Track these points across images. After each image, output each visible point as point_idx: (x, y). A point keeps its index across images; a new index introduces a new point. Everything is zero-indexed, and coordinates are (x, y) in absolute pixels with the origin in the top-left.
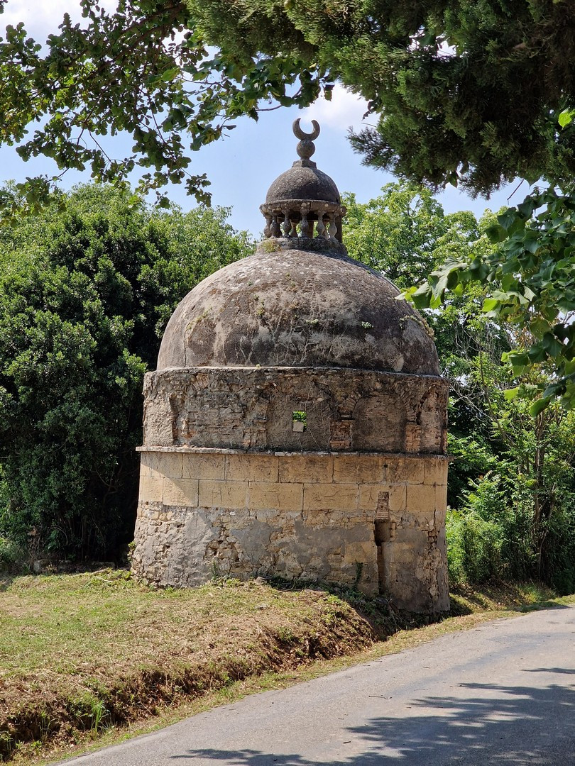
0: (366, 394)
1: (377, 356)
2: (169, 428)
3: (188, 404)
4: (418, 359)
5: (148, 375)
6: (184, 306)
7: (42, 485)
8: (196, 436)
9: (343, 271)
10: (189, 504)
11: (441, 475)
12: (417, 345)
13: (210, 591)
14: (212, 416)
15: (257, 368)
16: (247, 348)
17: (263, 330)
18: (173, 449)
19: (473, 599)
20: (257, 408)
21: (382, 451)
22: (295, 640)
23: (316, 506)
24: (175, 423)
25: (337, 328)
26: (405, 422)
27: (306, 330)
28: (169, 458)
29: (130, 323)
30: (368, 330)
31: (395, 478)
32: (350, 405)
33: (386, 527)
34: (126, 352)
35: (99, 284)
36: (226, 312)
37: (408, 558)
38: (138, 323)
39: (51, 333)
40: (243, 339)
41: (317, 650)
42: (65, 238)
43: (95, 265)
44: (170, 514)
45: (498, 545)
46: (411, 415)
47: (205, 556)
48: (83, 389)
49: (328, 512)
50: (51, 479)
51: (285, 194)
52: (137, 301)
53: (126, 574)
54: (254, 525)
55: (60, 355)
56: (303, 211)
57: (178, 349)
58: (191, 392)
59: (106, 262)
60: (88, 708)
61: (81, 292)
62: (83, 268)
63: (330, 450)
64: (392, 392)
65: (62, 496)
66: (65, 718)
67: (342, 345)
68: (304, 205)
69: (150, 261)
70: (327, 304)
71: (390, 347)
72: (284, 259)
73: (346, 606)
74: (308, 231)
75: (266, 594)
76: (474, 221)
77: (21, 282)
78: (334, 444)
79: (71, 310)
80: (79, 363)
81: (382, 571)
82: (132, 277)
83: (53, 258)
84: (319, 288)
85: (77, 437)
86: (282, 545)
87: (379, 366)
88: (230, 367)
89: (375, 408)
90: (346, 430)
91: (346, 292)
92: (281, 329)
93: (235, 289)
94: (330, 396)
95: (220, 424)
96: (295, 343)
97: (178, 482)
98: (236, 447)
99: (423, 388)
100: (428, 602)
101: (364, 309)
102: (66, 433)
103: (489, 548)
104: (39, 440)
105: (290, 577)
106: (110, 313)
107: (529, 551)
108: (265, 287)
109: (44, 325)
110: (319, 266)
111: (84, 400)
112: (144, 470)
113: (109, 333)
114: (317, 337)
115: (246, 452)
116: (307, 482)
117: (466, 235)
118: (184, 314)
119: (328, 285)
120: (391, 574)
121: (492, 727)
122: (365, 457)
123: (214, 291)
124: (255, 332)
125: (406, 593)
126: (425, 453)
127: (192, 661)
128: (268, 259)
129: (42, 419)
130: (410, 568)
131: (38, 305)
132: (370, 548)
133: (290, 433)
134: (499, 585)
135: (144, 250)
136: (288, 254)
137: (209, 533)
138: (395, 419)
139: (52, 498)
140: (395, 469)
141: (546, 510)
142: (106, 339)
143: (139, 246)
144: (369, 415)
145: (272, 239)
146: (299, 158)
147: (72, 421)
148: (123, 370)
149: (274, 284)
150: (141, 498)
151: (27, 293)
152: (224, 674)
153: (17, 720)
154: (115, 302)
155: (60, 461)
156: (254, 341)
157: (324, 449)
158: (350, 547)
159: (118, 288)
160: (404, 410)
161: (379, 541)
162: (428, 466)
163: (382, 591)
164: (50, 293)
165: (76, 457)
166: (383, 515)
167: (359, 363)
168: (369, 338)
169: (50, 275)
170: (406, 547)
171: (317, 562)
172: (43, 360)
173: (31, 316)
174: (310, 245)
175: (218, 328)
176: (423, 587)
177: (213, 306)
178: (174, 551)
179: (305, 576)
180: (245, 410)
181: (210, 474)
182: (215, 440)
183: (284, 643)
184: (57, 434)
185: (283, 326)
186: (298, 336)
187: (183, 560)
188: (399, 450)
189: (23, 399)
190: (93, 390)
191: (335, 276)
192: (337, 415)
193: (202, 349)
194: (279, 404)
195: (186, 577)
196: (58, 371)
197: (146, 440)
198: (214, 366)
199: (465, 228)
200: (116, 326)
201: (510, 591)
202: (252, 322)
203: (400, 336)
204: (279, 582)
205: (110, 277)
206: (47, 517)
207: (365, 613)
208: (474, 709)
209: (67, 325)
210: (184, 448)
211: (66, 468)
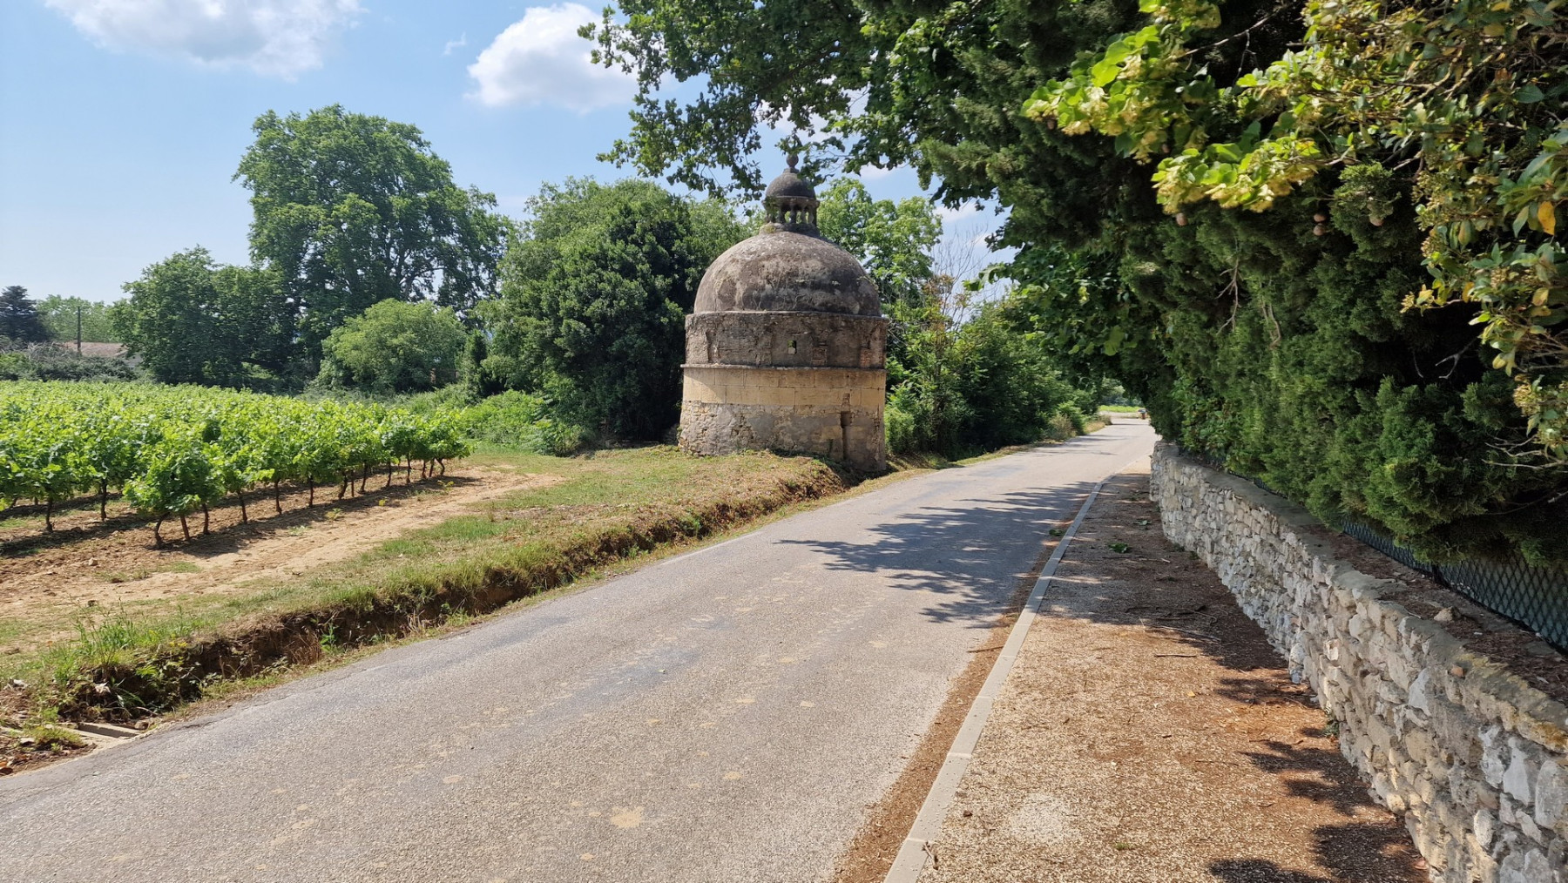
0: (835, 330)
1: (842, 304)
2: (705, 352)
3: (719, 337)
4: (870, 306)
5: (688, 318)
6: (712, 272)
7: (610, 390)
8: (724, 357)
9: (819, 246)
10: (720, 402)
11: (882, 383)
12: (868, 297)
13: (735, 459)
14: (735, 343)
15: (765, 312)
16: (758, 299)
17: (768, 287)
18: (708, 366)
19: (898, 463)
20: (765, 339)
21: (846, 367)
22: (798, 486)
23: (804, 403)
24: (709, 349)
25: (816, 286)
26: (860, 348)
27: (796, 287)
28: (705, 372)
29: (669, 280)
30: (837, 286)
31: (854, 384)
32: (825, 337)
33: (847, 416)
34: (667, 301)
35: (645, 253)
36: (743, 274)
37: (862, 436)
38: (674, 280)
39: (615, 287)
40: (755, 293)
41: (812, 493)
42: (620, 220)
43: (643, 239)
44: (706, 409)
45: (911, 428)
46: (864, 343)
47: (731, 436)
48: (639, 326)
49: (811, 407)
50: (617, 387)
51: (780, 192)
52: (672, 265)
53: (675, 448)
54: (763, 415)
55: (623, 303)
56: (792, 204)
57: (710, 299)
58: (720, 328)
59: (650, 237)
60: (690, 524)
61: (635, 258)
62: (634, 242)
63: (812, 366)
64: (852, 328)
65: (624, 398)
66: (678, 530)
67: (820, 297)
68: (793, 200)
69: (680, 237)
70: (810, 270)
71: (850, 298)
72: (780, 239)
73: (825, 467)
74: (794, 218)
75: (773, 460)
76: (893, 207)
77: (590, 250)
78: (815, 362)
79: (628, 271)
80: (636, 307)
81: (845, 445)
82: (668, 248)
83: (612, 234)
84: (804, 258)
85: (635, 357)
86: (782, 428)
87: (844, 310)
88: (747, 312)
89: (841, 339)
90: (822, 353)
91: (822, 261)
92: (780, 287)
93: (748, 259)
94: (812, 331)
95: (741, 349)
96: (789, 295)
97: (712, 388)
98: (751, 364)
99: (871, 325)
100: (874, 465)
101: (833, 272)
102: (627, 356)
103: (905, 431)
104: (607, 360)
105: (786, 448)
106: (655, 273)
107: (929, 433)
108: (768, 258)
109: (610, 282)
110: (804, 243)
111: (639, 333)
112: (687, 381)
113: (654, 287)
114: (804, 292)
115: (757, 367)
116: (798, 387)
117: (887, 216)
118: (713, 275)
119: (810, 257)
120: (851, 447)
121: (950, 528)
122: (835, 370)
123: (733, 261)
124: (763, 289)
125: (860, 459)
126: (873, 368)
127: (741, 498)
128: (769, 238)
129: (611, 345)
130: (862, 442)
131: (605, 268)
132: (838, 430)
133: (787, 354)
134: (912, 455)
135: (675, 229)
136: (782, 235)
137: (734, 420)
138: (853, 345)
139: (618, 398)
140: (853, 379)
141: (942, 406)
142: (653, 291)
143: (671, 226)
144: (837, 343)
145: (770, 224)
146: (787, 166)
147: (632, 347)
148: (666, 312)
149: (774, 256)
150: (685, 398)
151: (597, 259)
152: (761, 506)
153: (653, 530)
154: (659, 266)
155: (622, 375)
156: (763, 294)
157: (808, 365)
158: (825, 429)
159: (660, 255)
160: (859, 340)
161: (843, 425)
162: (875, 377)
163: (845, 458)
164: (613, 259)
165: (634, 372)
166: (846, 408)
167: (829, 308)
168: (837, 292)
169: (612, 246)
170: (860, 429)
171: (804, 439)
172: (611, 305)
173: (601, 276)
174: (795, 228)
175: (738, 285)
176: (871, 454)
177: (734, 270)
178: (711, 432)
179: (796, 448)
180: (757, 339)
181: (734, 382)
182: (737, 360)
183: (792, 489)
184: (621, 356)
185: (781, 284)
186: (791, 291)
187: (716, 438)
188: (856, 366)
189: (598, 332)
190: (645, 326)
191: (815, 250)
192: (817, 343)
193: (727, 298)
194: (779, 336)
195: (718, 448)
196: (621, 312)
197: (688, 360)
198: (736, 311)
199: (886, 212)
200: (659, 282)
201: (920, 459)
202: (760, 282)
203: (857, 291)
204: (780, 452)
205: (654, 248)
206: (613, 412)
207: (837, 471)
208: (935, 520)
209: (626, 282)
210: (716, 365)
211: (627, 379)
